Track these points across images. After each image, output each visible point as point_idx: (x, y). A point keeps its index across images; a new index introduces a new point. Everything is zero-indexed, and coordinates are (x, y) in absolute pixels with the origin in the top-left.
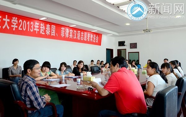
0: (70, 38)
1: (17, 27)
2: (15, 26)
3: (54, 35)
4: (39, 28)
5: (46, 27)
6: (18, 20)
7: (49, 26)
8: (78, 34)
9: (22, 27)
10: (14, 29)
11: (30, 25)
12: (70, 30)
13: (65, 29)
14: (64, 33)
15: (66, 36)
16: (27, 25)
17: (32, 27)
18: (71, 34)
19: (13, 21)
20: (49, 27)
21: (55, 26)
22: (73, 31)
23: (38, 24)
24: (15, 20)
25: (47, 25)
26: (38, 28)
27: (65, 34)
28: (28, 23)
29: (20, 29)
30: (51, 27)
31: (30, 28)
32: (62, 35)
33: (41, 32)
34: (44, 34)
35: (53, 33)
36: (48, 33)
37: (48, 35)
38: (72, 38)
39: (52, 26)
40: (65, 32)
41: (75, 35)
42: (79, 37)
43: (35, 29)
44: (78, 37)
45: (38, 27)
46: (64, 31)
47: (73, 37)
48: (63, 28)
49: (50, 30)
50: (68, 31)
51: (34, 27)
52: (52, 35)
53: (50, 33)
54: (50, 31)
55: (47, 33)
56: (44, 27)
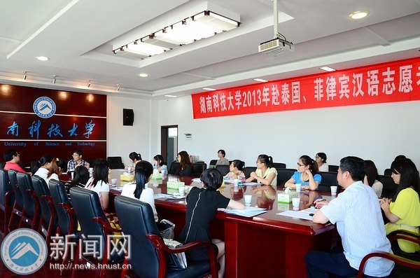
0: (341, 97)
1: (241, 103)
2: (238, 104)
3: (299, 101)
4: (270, 96)
5: (280, 90)
6: (241, 93)
7: (288, 85)
8: (368, 80)
9: (246, 103)
10: (238, 108)
11: (257, 95)
12: (341, 79)
13: (325, 81)
14: (322, 91)
15: (329, 95)
16: (253, 97)
17: (259, 97)
18: (342, 87)
19: (236, 96)
20: (287, 89)
21: (298, 83)
22: (351, 78)
23: (268, 89)
24: (238, 94)
25: (283, 86)
26: (268, 97)
27: (325, 93)
28: (254, 93)
29: (245, 105)
30: (290, 88)
31: (257, 99)
32: (316, 96)
33: (273, 102)
34: (278, 103)
35: (296, 97)
36: (285, 100)
37: (285, 103)
38: (348, 96)
39: (293, 84)
40: (324, 89)
41: (360, 87)
42: (376, 87)
43: (264, 100)
44: (370, 90)
45: (267, 94)
46: (321, 87)
47: (350, 94)
48: (319, 81)
49: (290, 94)
50: (335, 83)
51: (262, 97)
52: (294, 101)
53: (290, 99)
54: (288, 96)
55: (283, 101)
56: (277, 91)
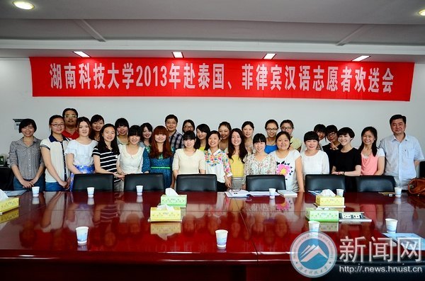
0: (272, 88)
1: (132, 81)
2: (129, 81)
3: (222, 87)
4: (181, 77)
5: (197, 70)
6: (134, 68)
7: (207, 66)
8: (300, 75)
9: (142, 81)
10: (128, 87)
11: (160, 74)
12: (273, 69)
13: (255, 68)
14: (251, 79)
15: (259, 85)
16: (153, 75)
17: (164, 76)
18: (274, 77)
19: (124, 70)
20: (207, 70)
21: (222, 66)
22: (284, 70)
23: (178, 68)
24: (128, 69)
25: (200, 66)
26: (178, 77)
27: (254, 81)
28: (156, 69)
29: (139, 84)
30: (211, 70)
31: (160, 78)
32: (243, 84)
33: (186, 84)
34: (193, 87)
35: (217, 82)
36: (204, 83)
37: (203, 88)
38: (279, 88)
39: (215, 65)
40: (254, 77)
41: (292, 80)
42: (308, 82)
43: (171, 81)
44: (302, 84)
45: (178, 74)
46: (251, 74)
47: (282, 86)
48: (247, 67)
49: (211, 77)
50: (266, 73)
51: (169, 77)
52: (215, 87)
53: (211, 83)
54: (208, 80)
55: (200, 85)
56: (192, 71)
